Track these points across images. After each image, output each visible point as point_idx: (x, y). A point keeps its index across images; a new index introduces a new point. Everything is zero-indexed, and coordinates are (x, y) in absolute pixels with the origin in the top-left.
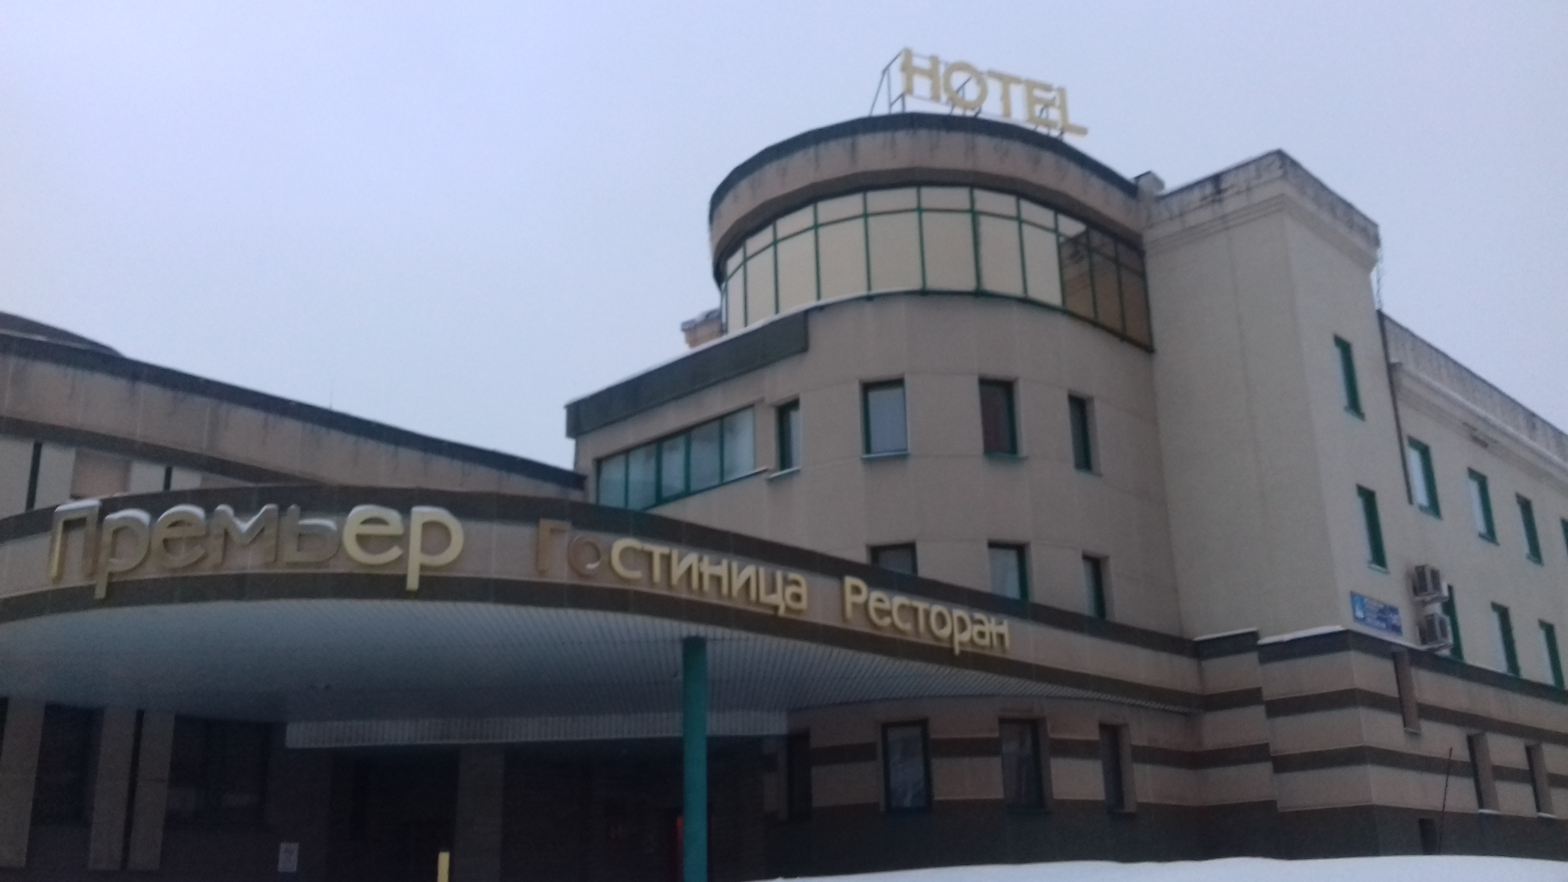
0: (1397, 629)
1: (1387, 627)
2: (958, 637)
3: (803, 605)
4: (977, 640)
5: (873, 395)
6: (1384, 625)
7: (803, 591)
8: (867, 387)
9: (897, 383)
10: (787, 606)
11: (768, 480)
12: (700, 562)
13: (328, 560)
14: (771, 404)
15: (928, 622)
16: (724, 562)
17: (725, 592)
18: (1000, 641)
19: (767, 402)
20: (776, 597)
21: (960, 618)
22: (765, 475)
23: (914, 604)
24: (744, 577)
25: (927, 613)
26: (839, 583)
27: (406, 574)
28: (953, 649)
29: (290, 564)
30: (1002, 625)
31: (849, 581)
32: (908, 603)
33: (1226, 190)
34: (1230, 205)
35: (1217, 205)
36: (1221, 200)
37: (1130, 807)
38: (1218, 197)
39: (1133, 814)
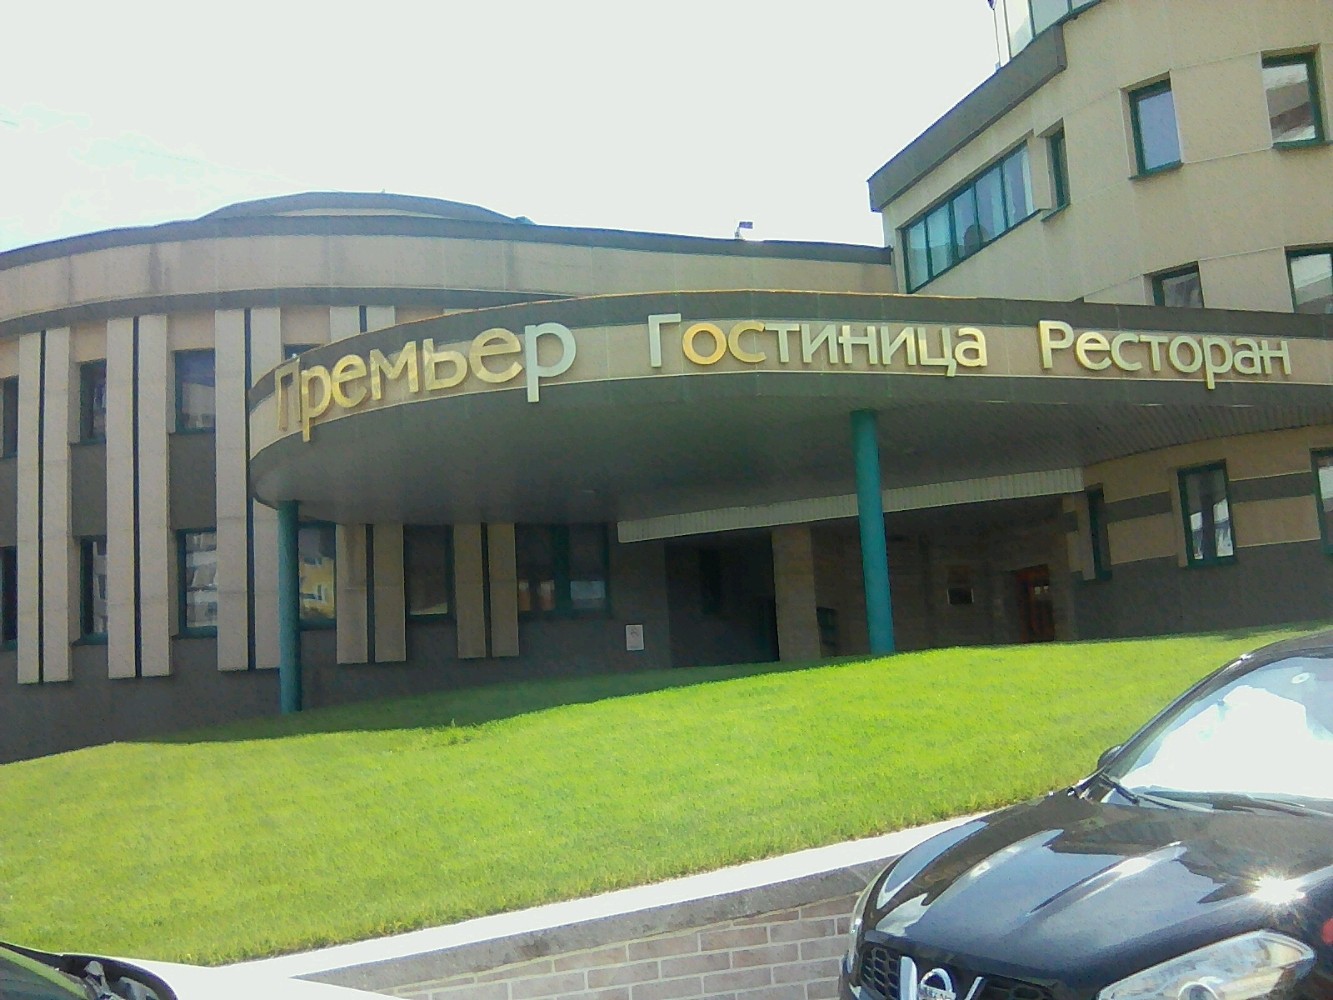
2: (1211, 369)
3: (982, 361)
4: (1241, 368)
5: (1143, 105)
7: (980, 345)
8: (1136, 95)
9: (1165, 85)
10: (959, 364)
11: (1043, 221)
12: (840, 333)
13: (462, 383)
14: (1041, 136)
15: (1168, 357)
16: (872, 329)
17: (874, 359)
18: (1277, 365)
19: (1036, 134)
20: (943, 356)
21: (1215, 347)
22: (1040, 216)
23: (1144, 338)
24: (898, 342)
25: (1164, 347)
26: (1030, 330)
27: (526, 389)
28: (1206, 383)
29: (433, 392)
30: (1279, 348)
31: (1045, 326)
32: (1136, 339)
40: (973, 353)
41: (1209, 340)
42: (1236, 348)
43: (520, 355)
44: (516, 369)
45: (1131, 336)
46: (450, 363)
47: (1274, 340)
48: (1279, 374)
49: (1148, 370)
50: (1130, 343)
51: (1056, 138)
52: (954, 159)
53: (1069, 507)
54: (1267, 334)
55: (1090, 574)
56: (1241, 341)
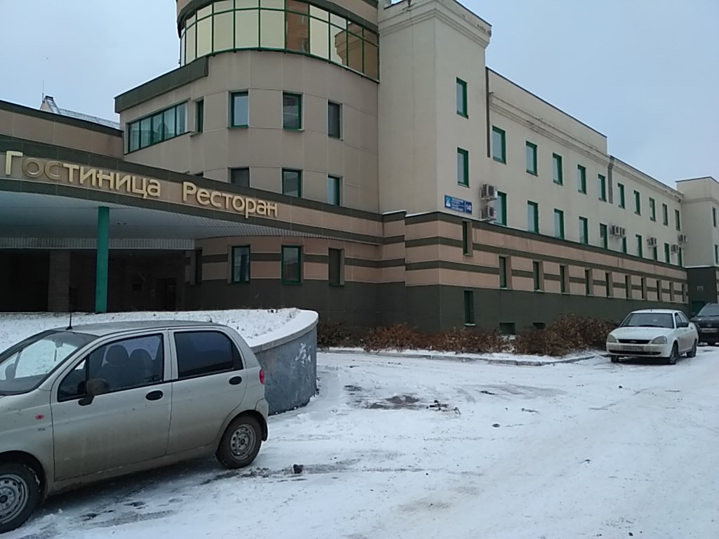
0: (470, 212)
1: (464, 211)
2: (247, 210)
3: (158, 194)
4: (259, 212)
5: (236, 98)
6: (462, 210)
7: (158, 188)
8: (233, 95)
9: (246, 93)
10: (148, 194)
11: (191, 136)
12: (98, 173)
14: (194, 101)
15: (232, 204)
16: (112, 174)
17: (112, 186)
18: (272, 212)
19: (192, 99)
20: (142, 189)
21: (250, 202)
22: (190, 134)
23: (224, 195)
24: (124, 181)
25: (231, 200)
26: (180, 185)
28: (245, 216)
30: (274, 206)
31: (186, 184)
32: (220, 195)
33: (412, 5)
34: (414, 13)
35: (408, 13)
36: (410, 10)
37: (342, 283)
38: (409, 9)
39: (342, 286)
40: (155, 190)
41: (248, 200)
42: (258, 204)
45: (218, 193)
47: (273, 203)
48: (272, 216)
49: (223, 208)
50: (218, 196)
51: (200, 104)
53: (188, 255)
54: (269, 200)
55: (193, 282)
56: (260, 201)
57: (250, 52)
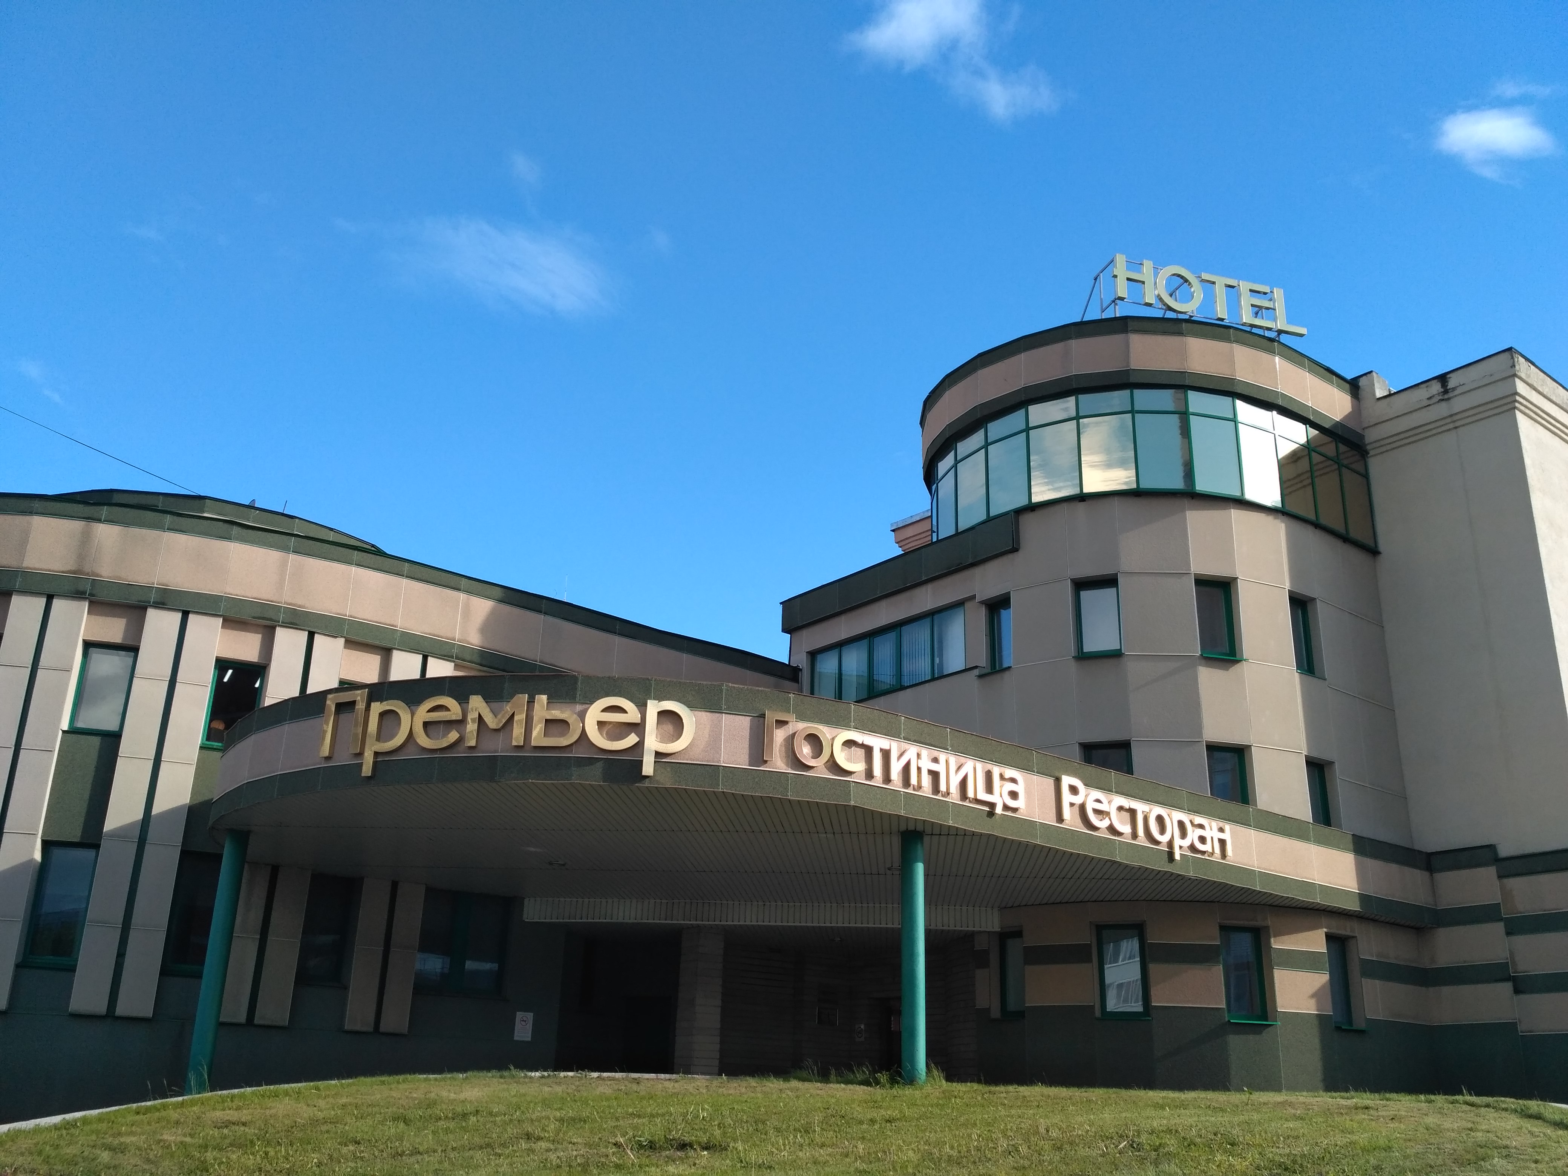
2: (1178, 842)
3: (1021, 803)
4: (1198, 845)
5: (1085, 593)
7: (1019, 788)
8: (1081, 585)
9: (1111, 581)
11: (980, 676)
13: (572, 745)
14: (982, 602)
15: (1148, 825)
18: (1221, 846)
19: (978, 599)
22: (976, 672)
23: (1133, 804)
25: (1146, 815)
27: (642, 760)
28: (1173, 853)
29: (537, 748)
30: (1223, 830)
31: (1066, 781)
32: (1127, 805)
33: (1454, 389)
34: (1458, 404)
35: (1444, 404)
36: (1449, 399)
37: (1359, 1023)
38: (1446, 397)
39: (1361, 1032)
40: (1014, 795)
42: (1194, 825)
43: (638, 728)
44: (632, 739)
45: (1124, 802)
46: (564, 722)
47: (1221, 823)
48: (1223, 854)
49: (1133, 834)
50: (1123, 807)
51: (998, 605)
52: (884, 603)
54: (1217, 817)
55: (996, 1013)
56: (1199, 820)
57: (1116, 500)
